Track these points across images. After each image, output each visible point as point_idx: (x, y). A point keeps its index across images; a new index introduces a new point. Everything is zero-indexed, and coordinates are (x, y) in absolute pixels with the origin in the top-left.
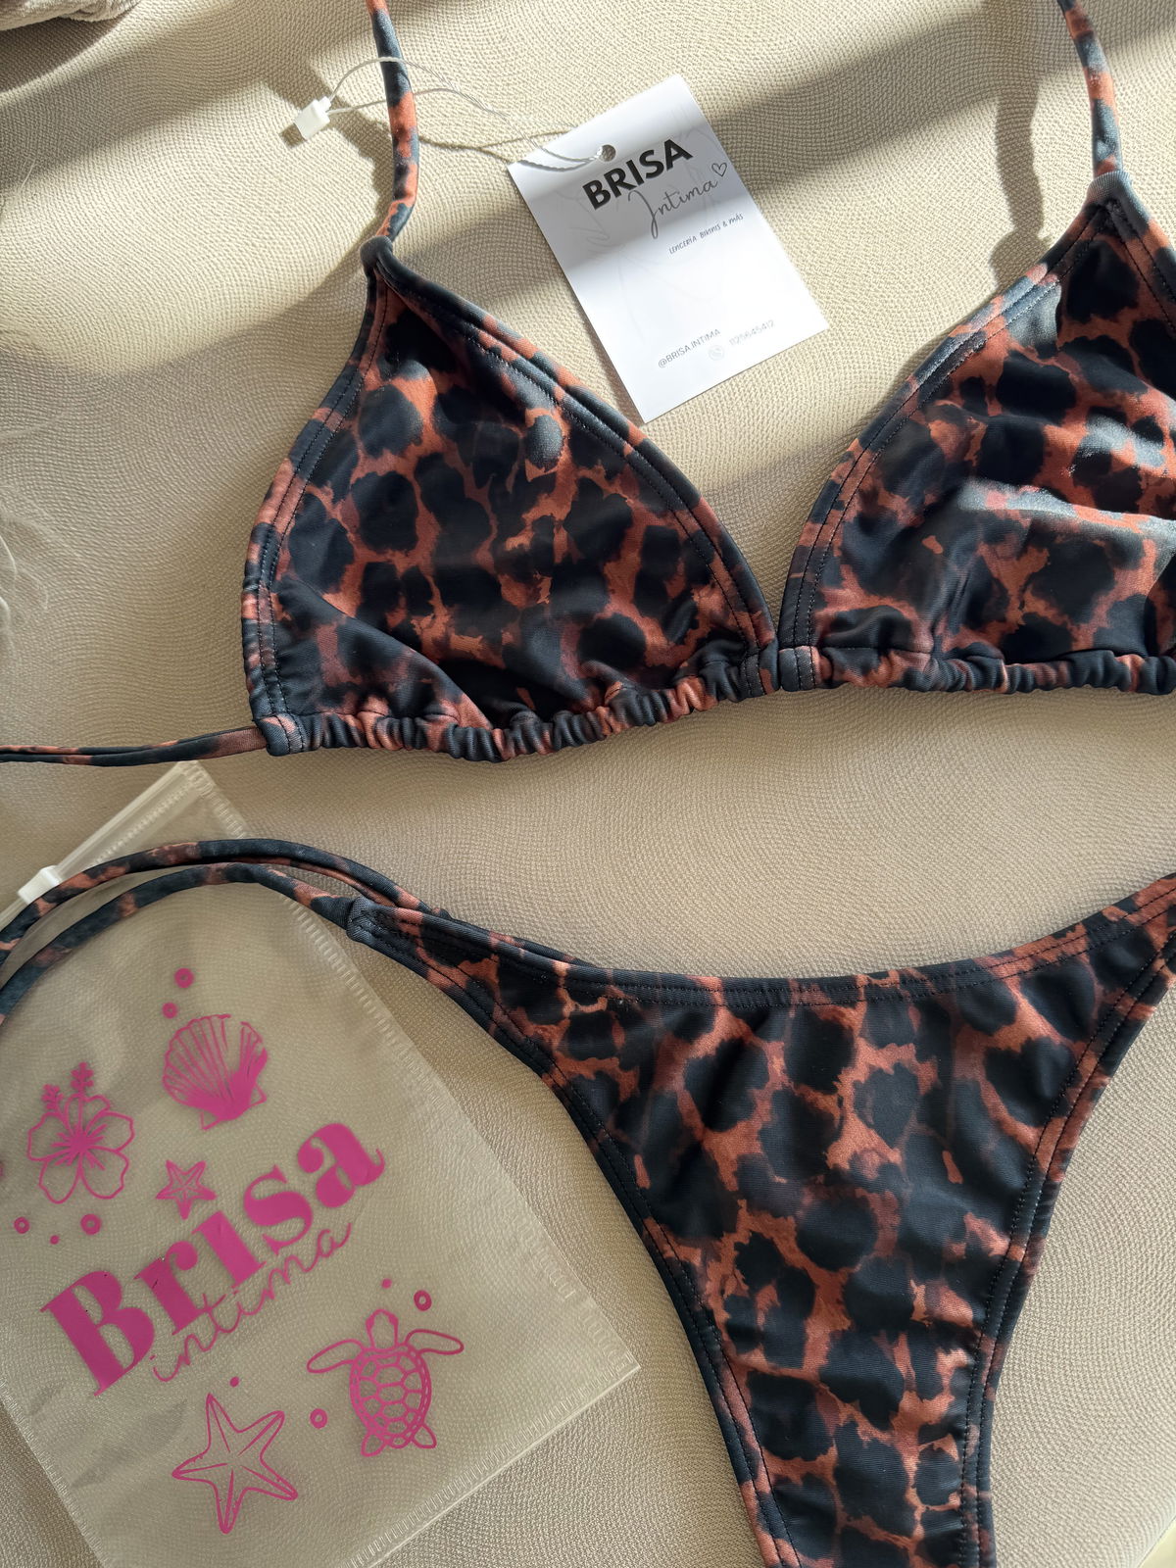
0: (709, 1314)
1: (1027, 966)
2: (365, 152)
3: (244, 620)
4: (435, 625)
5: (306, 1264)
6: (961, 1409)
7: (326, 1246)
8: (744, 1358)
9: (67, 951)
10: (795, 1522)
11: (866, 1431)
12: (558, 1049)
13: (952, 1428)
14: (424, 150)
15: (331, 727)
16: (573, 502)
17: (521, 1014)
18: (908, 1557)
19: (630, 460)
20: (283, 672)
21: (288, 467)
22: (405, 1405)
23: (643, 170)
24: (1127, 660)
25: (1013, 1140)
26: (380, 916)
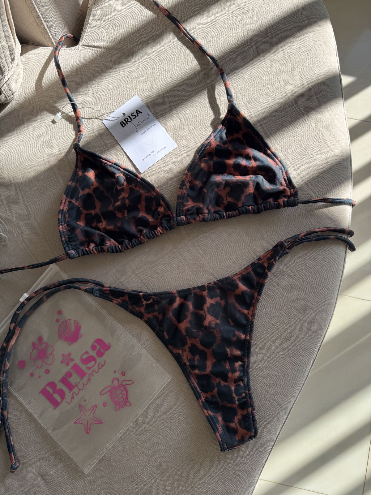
0: (185, 364)
1: (240, 276)
2: (71, 123)
3: (60, 231)
4: (103, 225)
5: (97, 371)
6: (242, 374)
7: (100, 367)
8: (194, 372)
9: (33, 311)
10: (211, 406)
11: (223, 383)
12: (144, 312)
13: (240, 379)
14: (83, 120)
15: (83, 251)
16: (129, 193)
17: (134, 306)
18: (236, 409)
19: (139, 182)
20: (70, 241)
21: (64, 196)
22: (123, 398)
23: (132, 117)
24: (250, 207)
25: (243, 314)
26: (99, 290)
